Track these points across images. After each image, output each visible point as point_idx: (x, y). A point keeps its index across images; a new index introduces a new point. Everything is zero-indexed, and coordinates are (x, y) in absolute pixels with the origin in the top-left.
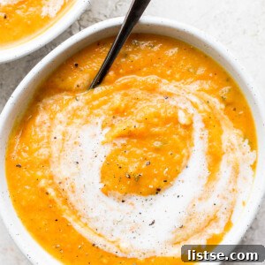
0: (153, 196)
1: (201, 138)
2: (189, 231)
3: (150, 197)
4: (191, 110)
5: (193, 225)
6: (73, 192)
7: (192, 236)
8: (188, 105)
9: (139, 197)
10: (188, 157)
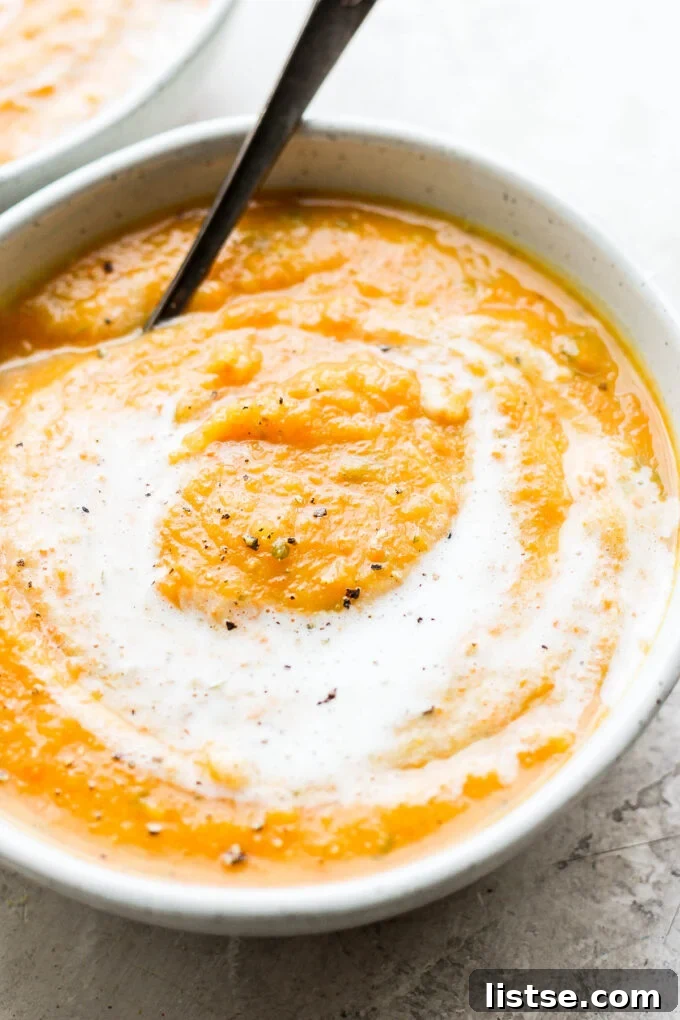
0: (332, 616)
1: (497, 456)
2: (455, 729)
3: (323, 616)
4: (465, 382)
5: (468, 712)
6: (64, 592)
7: (465, 744)
8: (455, 367)
9: (284, 618)
10: (453, 510)
